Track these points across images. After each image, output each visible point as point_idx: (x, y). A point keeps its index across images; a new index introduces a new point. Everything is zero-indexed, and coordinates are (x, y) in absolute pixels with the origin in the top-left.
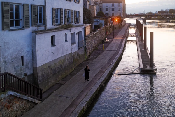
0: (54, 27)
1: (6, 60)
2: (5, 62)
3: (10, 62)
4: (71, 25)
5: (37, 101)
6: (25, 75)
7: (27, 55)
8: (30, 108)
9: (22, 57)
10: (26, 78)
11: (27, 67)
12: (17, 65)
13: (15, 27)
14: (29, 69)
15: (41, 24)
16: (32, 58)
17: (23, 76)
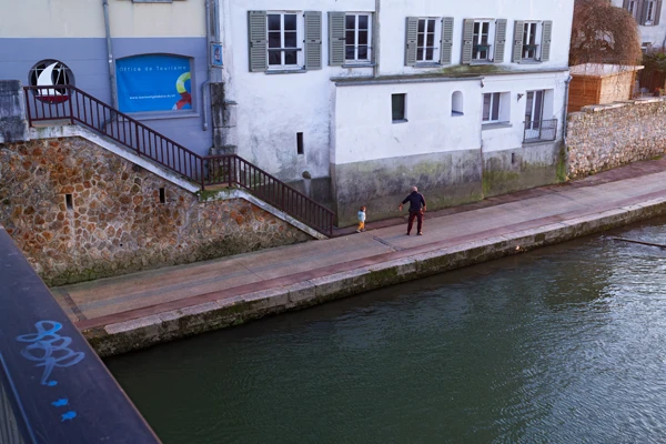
0: (410, 70)
1: (257, 134)
2: (256, 139)
3: (267, 140)
4: (495, 67)
5: (314, 233)
6: (306, 175)
7: (313, 132)
8: (296, 242)
9: (300, 136)
10: (307, 183)
11: (312, 158)
12: (285, 150)
13: (283, 66)
14: (317, 164)
15: (362, 61)
16: (327, 141)
17: (298, 177)
